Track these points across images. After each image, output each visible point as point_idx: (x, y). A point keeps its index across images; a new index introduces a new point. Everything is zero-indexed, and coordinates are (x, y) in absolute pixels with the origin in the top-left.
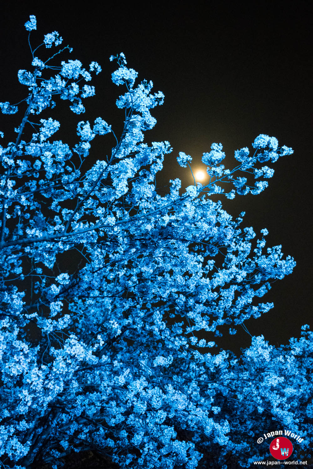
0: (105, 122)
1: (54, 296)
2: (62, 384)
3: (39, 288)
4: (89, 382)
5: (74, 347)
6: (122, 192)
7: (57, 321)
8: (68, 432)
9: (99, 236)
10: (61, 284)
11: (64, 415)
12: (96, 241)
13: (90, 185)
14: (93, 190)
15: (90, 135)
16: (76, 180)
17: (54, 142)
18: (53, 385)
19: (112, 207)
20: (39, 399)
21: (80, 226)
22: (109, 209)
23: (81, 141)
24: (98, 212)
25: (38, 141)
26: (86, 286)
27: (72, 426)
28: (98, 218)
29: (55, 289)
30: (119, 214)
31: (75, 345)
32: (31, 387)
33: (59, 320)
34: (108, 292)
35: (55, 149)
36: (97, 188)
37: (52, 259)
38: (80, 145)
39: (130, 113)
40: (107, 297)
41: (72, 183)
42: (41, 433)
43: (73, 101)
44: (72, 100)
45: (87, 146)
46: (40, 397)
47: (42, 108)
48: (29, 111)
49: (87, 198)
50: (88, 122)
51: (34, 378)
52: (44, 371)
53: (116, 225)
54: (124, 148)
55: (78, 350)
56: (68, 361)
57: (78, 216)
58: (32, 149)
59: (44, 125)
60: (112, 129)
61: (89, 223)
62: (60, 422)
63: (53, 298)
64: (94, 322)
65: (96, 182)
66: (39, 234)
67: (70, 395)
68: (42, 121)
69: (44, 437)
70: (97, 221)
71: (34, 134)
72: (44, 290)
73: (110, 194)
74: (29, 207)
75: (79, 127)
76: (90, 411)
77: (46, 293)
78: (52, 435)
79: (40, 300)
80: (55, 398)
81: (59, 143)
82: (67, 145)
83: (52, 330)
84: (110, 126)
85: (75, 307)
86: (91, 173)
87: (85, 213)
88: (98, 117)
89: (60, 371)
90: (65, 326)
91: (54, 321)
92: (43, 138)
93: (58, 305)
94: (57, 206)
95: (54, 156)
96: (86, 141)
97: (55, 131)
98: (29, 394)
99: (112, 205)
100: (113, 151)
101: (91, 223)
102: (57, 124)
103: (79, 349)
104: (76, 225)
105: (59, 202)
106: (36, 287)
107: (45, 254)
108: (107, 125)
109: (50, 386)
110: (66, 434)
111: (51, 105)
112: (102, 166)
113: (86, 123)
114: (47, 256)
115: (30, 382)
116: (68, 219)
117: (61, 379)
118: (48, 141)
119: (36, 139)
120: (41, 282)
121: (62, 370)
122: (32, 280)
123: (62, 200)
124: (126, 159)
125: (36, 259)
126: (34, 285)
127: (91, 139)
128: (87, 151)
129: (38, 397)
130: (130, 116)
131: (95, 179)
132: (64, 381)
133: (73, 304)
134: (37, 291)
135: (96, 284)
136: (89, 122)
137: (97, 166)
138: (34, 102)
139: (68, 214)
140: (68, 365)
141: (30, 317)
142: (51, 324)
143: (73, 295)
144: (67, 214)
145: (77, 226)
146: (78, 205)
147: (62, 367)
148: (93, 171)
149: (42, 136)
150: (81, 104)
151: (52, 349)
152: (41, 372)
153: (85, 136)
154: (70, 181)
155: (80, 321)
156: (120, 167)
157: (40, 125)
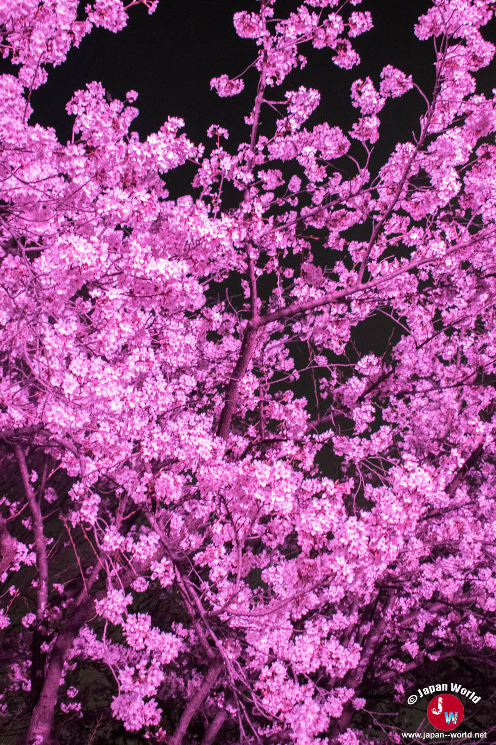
0: (399, 72)
1: (356, 399)
2: (401, 541)
3: (327, 389)
4: (439, 539)
5: (413, 475)
6: (450, 192)
7: (369, 438)
8: (415, 627)
9: (420, 281)
10: (365, 376)
11: (402, 600)
12: (415, 290)
13: (390, 191)
14: (396, 200)
15: (375, 102)
16: (365, 187)
17: (315, 128)
18: (386, 544)
19: (435, 225)
20: (365, 571)
21: (383, 267)
22: (431, 229)
23: (360, 115)
24: (411, 237)
25: (288, 133)
26: (408, 373)
27: (420, 616)
28: (414, 248)
29: (357, 386)
30: (450, 234)
31: (413, 471)
32: (350, 550)
33: (372, 437)
34: (448, 379)
35: (318, 139)
36: (403, 194)
37: (344, 334)
38: (360, 124)
39: (444, 45)
40: (448, 387)
41: (358, 194)
42: (369, 633)
43: (337, 48)
44: (334, 47)
45: (373, 123)
46: (366, 567)
47: (285, 71)
48: (263, 83)
49: (389, 217)
50: (368, 79)
51: (352, 535)
52: (367, 522)
53: (448, 254)
54: (442, 112)
55: (421, 479)
56: (406, 500)
57: (377, 251)
58: (280, 149)
59: (293, 101)
60: (414, 81)
61: (399, 260)
62: (397, 613)
63: (354, 401)
64: (431, 436)
65: (401, 184)
66: (316, 295)
67: (410, 562)
68: (288, 94)
69: (374, 638)
70: (413, 254)
71: (278, 122)
72: (336, 390)
73: (428, 202)
74: (290, 249)
75: (354, 92)
76: (447, 589)
77: (341, 395)
78: (388, 635)
79: (333, 409)
80: (384, 572)
81: (324, 129)
82: (338, 128)
83: (362, 455)
84: (410, 77)
85: (394, 415)
86: (389, 170)
87: (388, 243)
88: (386, 65)
89: (394, 519)
90: (383, 447)
91: (364, 439)
92: (294, 126)
93: (366, 412)
94: (338, 239)
95: (318, 154)
96: (370, 115)
97: (314, 108)
98: (348, 563)
99: (435, 219)
100: (422, 122)
101: (403, 260)
102: (314, 95)
103: (422, 476)
104: (376, 268)
105: (340, 233)
106: (322, 387)
107: (330, 327)
108: (404, 76)
109: (382, 545)
110: (412, 630)
111: (299, 63)
112: (407, 152)
113: (365, 82)
114: (334, 330)
115: (346, 543)
116: (361, 260)
117: (399, 532)
118: (305, 129)
119: (284, 129)
120: (329, 378)
121: (397, 517)
122: (313, 376)
123: (346, 228)
124: (448, 132)
125: (316, 339)
126: (318, 384)
127: (380, 109)
128: (375, 131)
129: (363, 568)
130: (444, 51)
131: (397, 180)
132: (403, 535)
133: (389, 409)
134: (326, 394)
135: (425, 368)
136: (371, 78)
137: (398, 154)
138: (269, 65)
139: (360, 250)
140: (407, 507)
141: (321, 439)
142: (360, 445)
143: (388, 392)
144: (357, 251)
145: (379, 270)
146: (374, 231)
147: (397, 512)
148: (391, 165)
149: (292, 121)
150: (352, 49)
151: (368, 488)
152: (362, 523)
153: (367, 106)
154: (354, 192)
155: (406, 438)
156: (439, 148)
157: (285, 103)
